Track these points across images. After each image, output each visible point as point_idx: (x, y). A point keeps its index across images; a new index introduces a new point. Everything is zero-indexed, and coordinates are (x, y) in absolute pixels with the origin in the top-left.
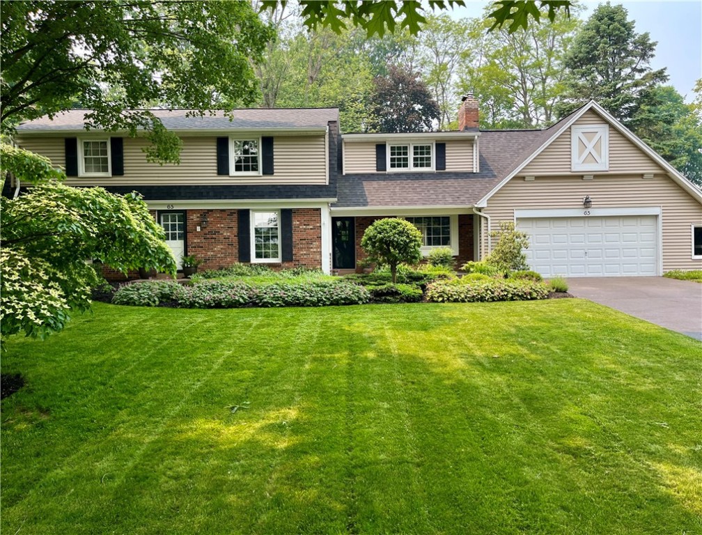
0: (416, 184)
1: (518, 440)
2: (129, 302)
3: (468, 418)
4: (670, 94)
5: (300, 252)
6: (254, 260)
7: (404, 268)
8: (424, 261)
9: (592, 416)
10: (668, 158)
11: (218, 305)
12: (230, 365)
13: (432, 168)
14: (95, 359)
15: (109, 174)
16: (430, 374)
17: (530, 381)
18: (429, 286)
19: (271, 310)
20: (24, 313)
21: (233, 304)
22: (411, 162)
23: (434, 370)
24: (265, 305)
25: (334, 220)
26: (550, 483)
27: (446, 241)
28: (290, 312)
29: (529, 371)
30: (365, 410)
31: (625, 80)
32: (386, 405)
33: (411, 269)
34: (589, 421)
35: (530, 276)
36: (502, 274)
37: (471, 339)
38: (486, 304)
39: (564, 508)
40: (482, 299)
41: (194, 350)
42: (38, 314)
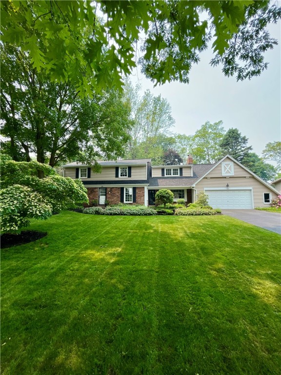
0: (174, 180)
1: (196, 264)
2: (87, 213)
3: (179, 254)
4: (254, 155)
5: (138, 200)
6: (125, 202)
7: (168, 205)
8: (175, 203)
9: (226, 257)
10: (255, 173)
11: (111, 214)
12: (107, 233)
13: (179, 175)
14: (69, 229)
15: (87, 177)
16: (169, 238)
17: (204, 242)
18: (176, 210)
19: (126, 216)
20: (36, 212)
21: (115, 214)
22: (172, 173)
23: (172, 237)
24: (125, 215)
25: (149, 191)
26: (206, 283)
27: (183, 197)
28: (131, 217)
29: (205, 238)
30: (144, 250)
31: (238, 150)
32: (152, 248)
33: (171, 205)
34: (225, 258)
35: (209, 208)
36: (200, 207)
37: (186, 227)
38: (194, 216)
39: (210, 296)
40: (192, 215)
41: (99, 227)
42: (40, 212)
